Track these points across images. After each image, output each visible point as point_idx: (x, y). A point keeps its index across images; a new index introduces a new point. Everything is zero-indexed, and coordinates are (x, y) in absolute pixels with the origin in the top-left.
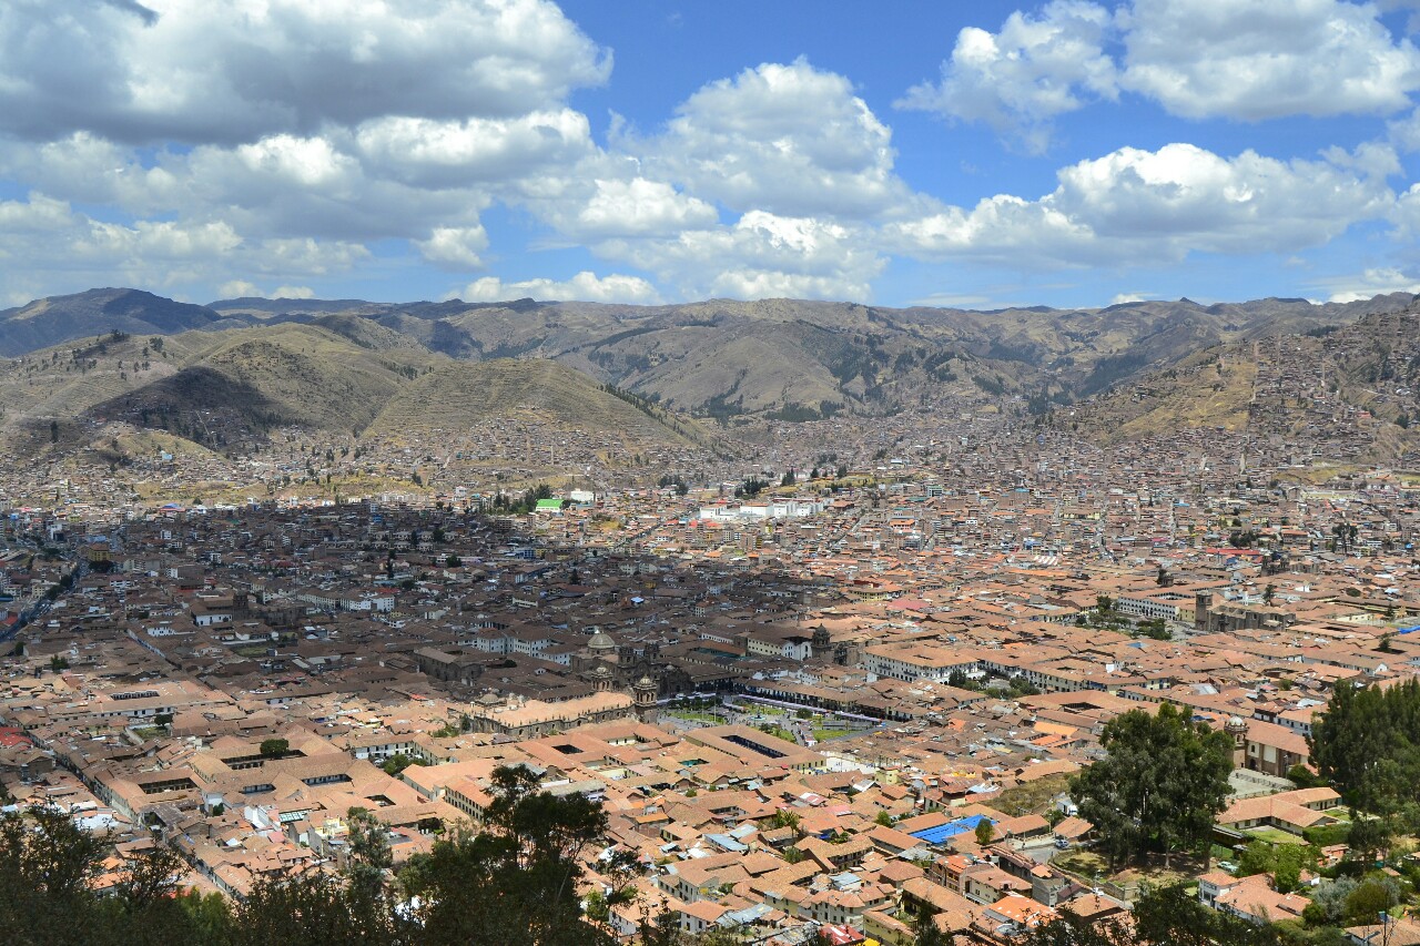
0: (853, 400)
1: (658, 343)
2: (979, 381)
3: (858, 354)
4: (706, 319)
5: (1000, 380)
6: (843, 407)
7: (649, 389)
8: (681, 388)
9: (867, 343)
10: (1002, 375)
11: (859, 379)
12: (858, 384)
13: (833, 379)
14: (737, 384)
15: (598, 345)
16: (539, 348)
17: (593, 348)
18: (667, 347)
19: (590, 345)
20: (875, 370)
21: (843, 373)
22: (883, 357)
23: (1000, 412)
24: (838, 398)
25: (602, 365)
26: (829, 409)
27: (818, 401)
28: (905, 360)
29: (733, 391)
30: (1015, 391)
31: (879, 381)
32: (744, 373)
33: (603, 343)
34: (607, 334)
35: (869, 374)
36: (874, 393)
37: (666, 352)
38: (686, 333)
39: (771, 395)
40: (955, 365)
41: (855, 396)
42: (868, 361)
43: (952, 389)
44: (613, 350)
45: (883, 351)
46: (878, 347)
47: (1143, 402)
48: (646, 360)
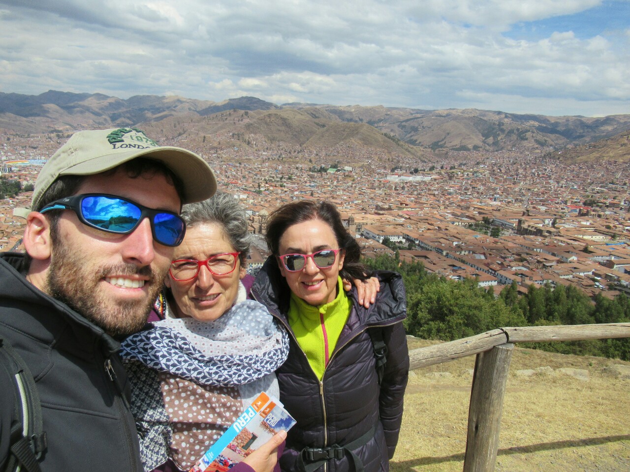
0: (486, 145)
1: (423, 122)
2: (537, 141)
3: (493, 129)
4: (444, 115)
5: (546, 141)
6: (481, 147)
7: (414, 138)
8: (425, 138)
9: (498, 125)
10: (547, 139)
11: (491, 138)
12: (491, 140)
13: (482, 137)
14: (445, 138)
15: (402, 122)
16: (382, 122)
17: (400, 123)
18: (426, 124)
19: (399, 122)
20: (499, 135)
21: (486, 136)
22: (503, 131)
23: (541, 153)
24: (480, 144)
25: (402, 129)
26: (476, 148)
27: (473, 145)
28: (511, 132)
29: (443, 140)
30: (551, 145)
31: (499, 139)
32: (448, 134)
33: (404, 121)
34: (406, 118)
35: (495, 136)
36: (495, 143)
37: (425, 126)
38: (433, 119)
39: (456, 142)
40: (529, 135)
41: (488, 144)
42: (496, 132)
43: (525, 143)
44: (406, 124)
45: (503, 129)
46: (502, 127)
47: (590, 150)
48: (417, 128)
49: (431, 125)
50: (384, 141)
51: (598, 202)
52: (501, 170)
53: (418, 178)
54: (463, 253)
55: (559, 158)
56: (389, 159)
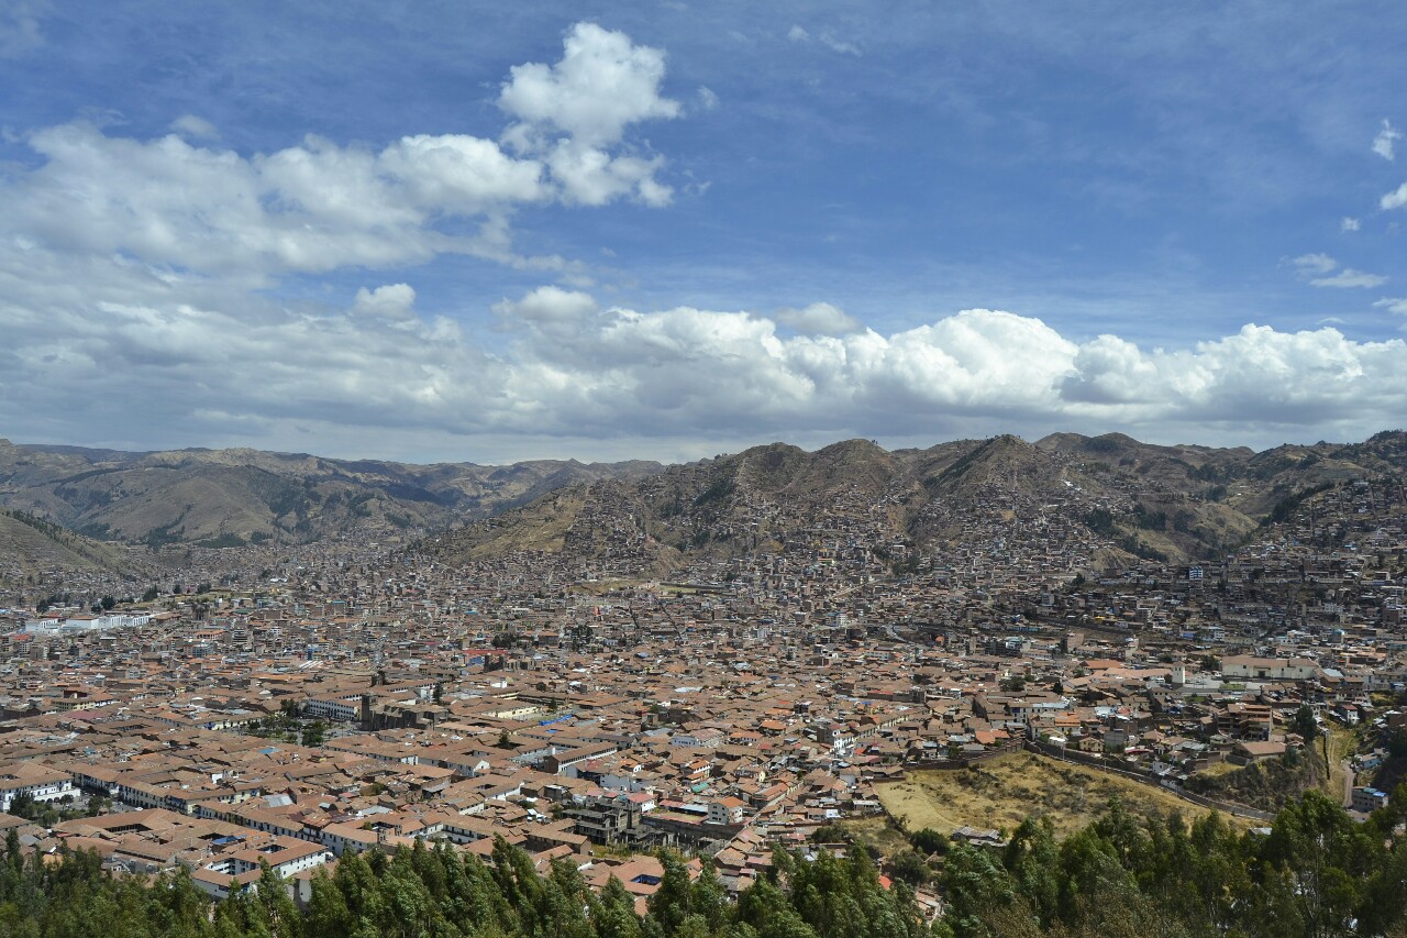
0: (282, 531)
1: (122, 481)
2: (391, 518)
3: (295, 494)
4: (175, 463)
5: (408, 516)
6: (271, 537)
7: (101, 520)
8: (132, 520)
9: (303, 485)
10: (411, 512)
11: (293, 514)
12: (291, 518)
13: (271, 514)
14: (181, 518)
15: (64, 482)
16: (7, 484)
17: (59, 484)
18: (129, 485)
19: (57, 481)
20: (308, 507)
21: (280, 509)
22: (316, 498)
23: (403, 542)
24: (270, 529)
25: (66, 499)
26: (258, 538)
27: (251, 532)
28: (334, 500)
29: (177, 523)
30: (420, 525)
31: (309, 516)
32: (189, 508)
33: (69, 480)
34: (76, 472)
35: (301, 510)
36: (303, 527)
37: (127, 490)
38: (149, 474)
39: (210, 527)
40: (372, 504)
41: (287, 529)
42: (302, 500)
43: (367, 523)
44: (78, 486)
45: (316, 493)
46: (314, 489)
47: (493, 531)
48: (108, 495)
49: (144, 488)
50: (15, 532)
51: (519, 638)
52: (318, 587)
53: (115, 621)
54: (238, 798)
55: (437, 552)
56: (30, 579)
